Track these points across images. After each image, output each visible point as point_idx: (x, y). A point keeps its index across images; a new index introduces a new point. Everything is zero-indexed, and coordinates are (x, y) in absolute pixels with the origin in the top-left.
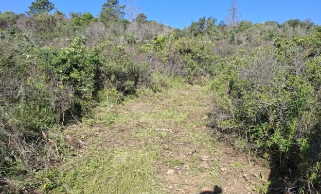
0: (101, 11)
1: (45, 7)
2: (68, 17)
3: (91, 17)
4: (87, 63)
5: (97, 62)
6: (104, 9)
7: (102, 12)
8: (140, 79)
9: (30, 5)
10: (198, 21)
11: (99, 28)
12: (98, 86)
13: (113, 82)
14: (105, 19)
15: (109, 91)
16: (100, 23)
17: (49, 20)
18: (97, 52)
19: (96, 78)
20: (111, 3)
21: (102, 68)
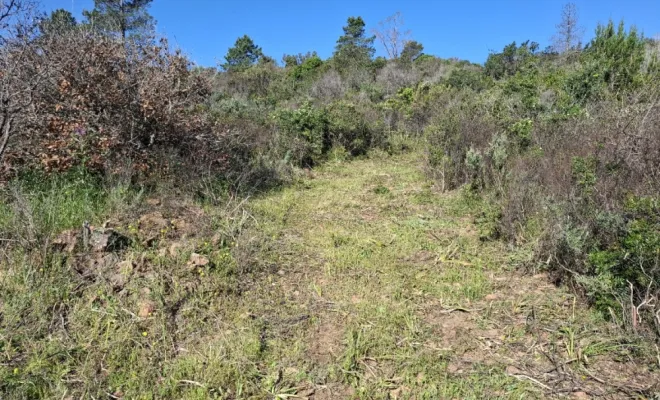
0: (335, 50)
1: (249, 54)
2: (281, 65)
3: (318, 64)
4: (317, 123)
5: (326, 122)
6: (340, 46)
7: (337, 53)
8: (372, 140)
9: (226, 53)
10: (501, 51)
11: (332, 80)
12: (327, 145)
13: (342, 141)
14: (340, 64)
15: (338, 150)
16: (333, 73)
17: (259, 76)
18: (326, 112)
19: (326, 136)
20: (351, 36)
21: (330, 127)
